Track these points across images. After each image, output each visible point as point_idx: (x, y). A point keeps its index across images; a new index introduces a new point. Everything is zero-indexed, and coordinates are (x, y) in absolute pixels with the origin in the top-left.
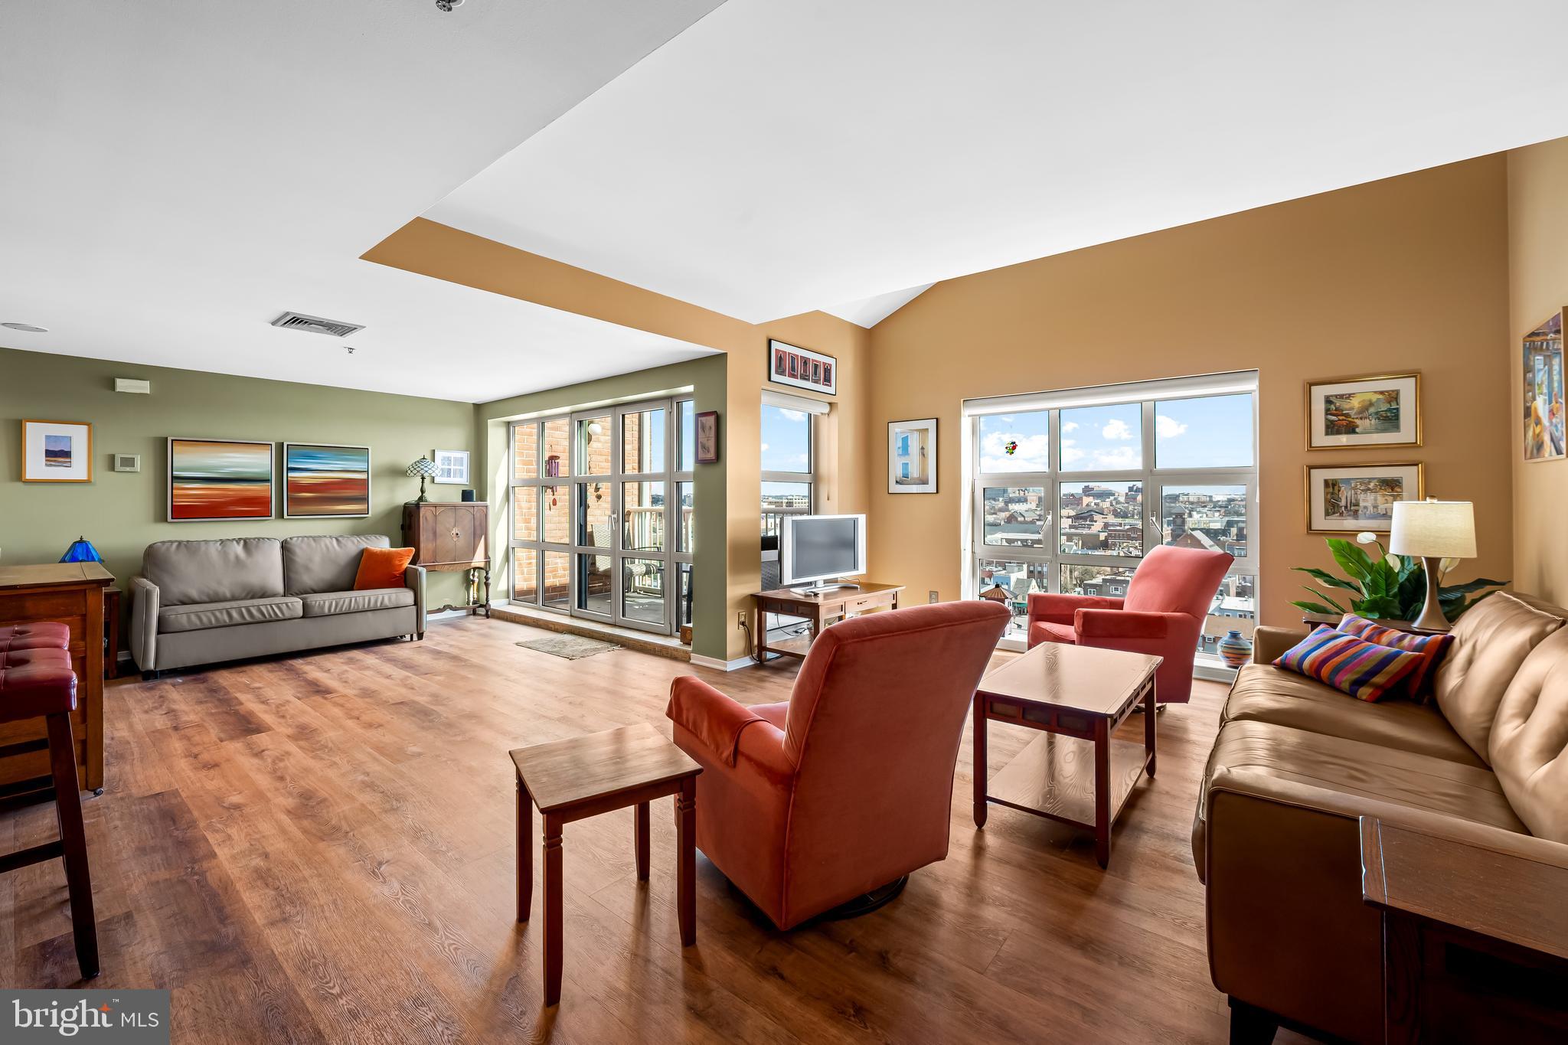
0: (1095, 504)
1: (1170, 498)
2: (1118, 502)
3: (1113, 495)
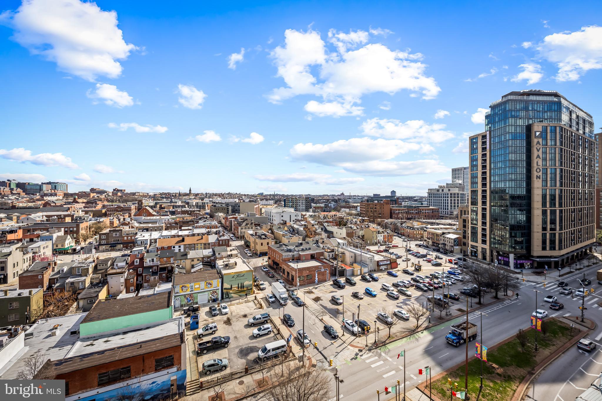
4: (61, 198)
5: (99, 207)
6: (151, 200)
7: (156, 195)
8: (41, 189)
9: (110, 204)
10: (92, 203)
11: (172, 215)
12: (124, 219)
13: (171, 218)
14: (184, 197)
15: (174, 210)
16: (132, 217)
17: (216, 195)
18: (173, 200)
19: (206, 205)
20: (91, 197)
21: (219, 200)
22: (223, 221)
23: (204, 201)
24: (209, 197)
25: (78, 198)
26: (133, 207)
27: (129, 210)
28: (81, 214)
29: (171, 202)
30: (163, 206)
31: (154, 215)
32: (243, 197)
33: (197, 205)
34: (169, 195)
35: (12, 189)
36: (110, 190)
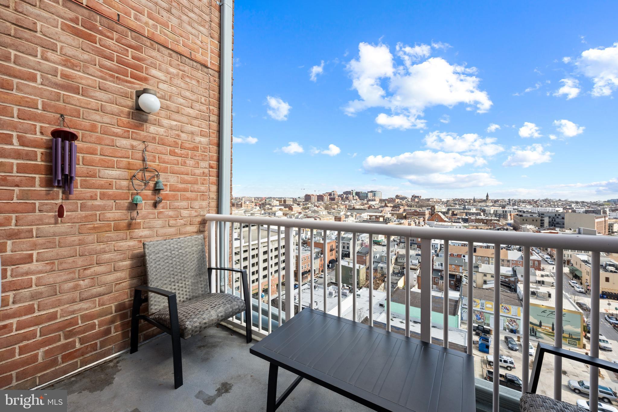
0: (400, 202)
1: (426, 201)
2: (408, 201)
3: (407, 198)
4: (378, 202)
5: (401, 211)
6: (443, 206)
7: (449, 201)
8: (367, 196)
9: (409, 208)
10: (397, 207)
11: (465, 222)
13: (463, 226)
14: (480, 204)
15: (467, 217)
16: (426, 221)
17: (524, 202)
18: (466, 207)
19: (509, 214)
20: (396, 202)
21: (529, 208)
23: (506, 209)
24: (514, 205)
25: (388, 203)
26: (427, 212)
27: (423, 214)
28: (389, 216)
29: (464, 208)
30: (455, 213)
31: (445, 221)
32: (573, 205)
33: (496, 214)
34: (462, 201)
35: (353, 196)
36: (409, 197)
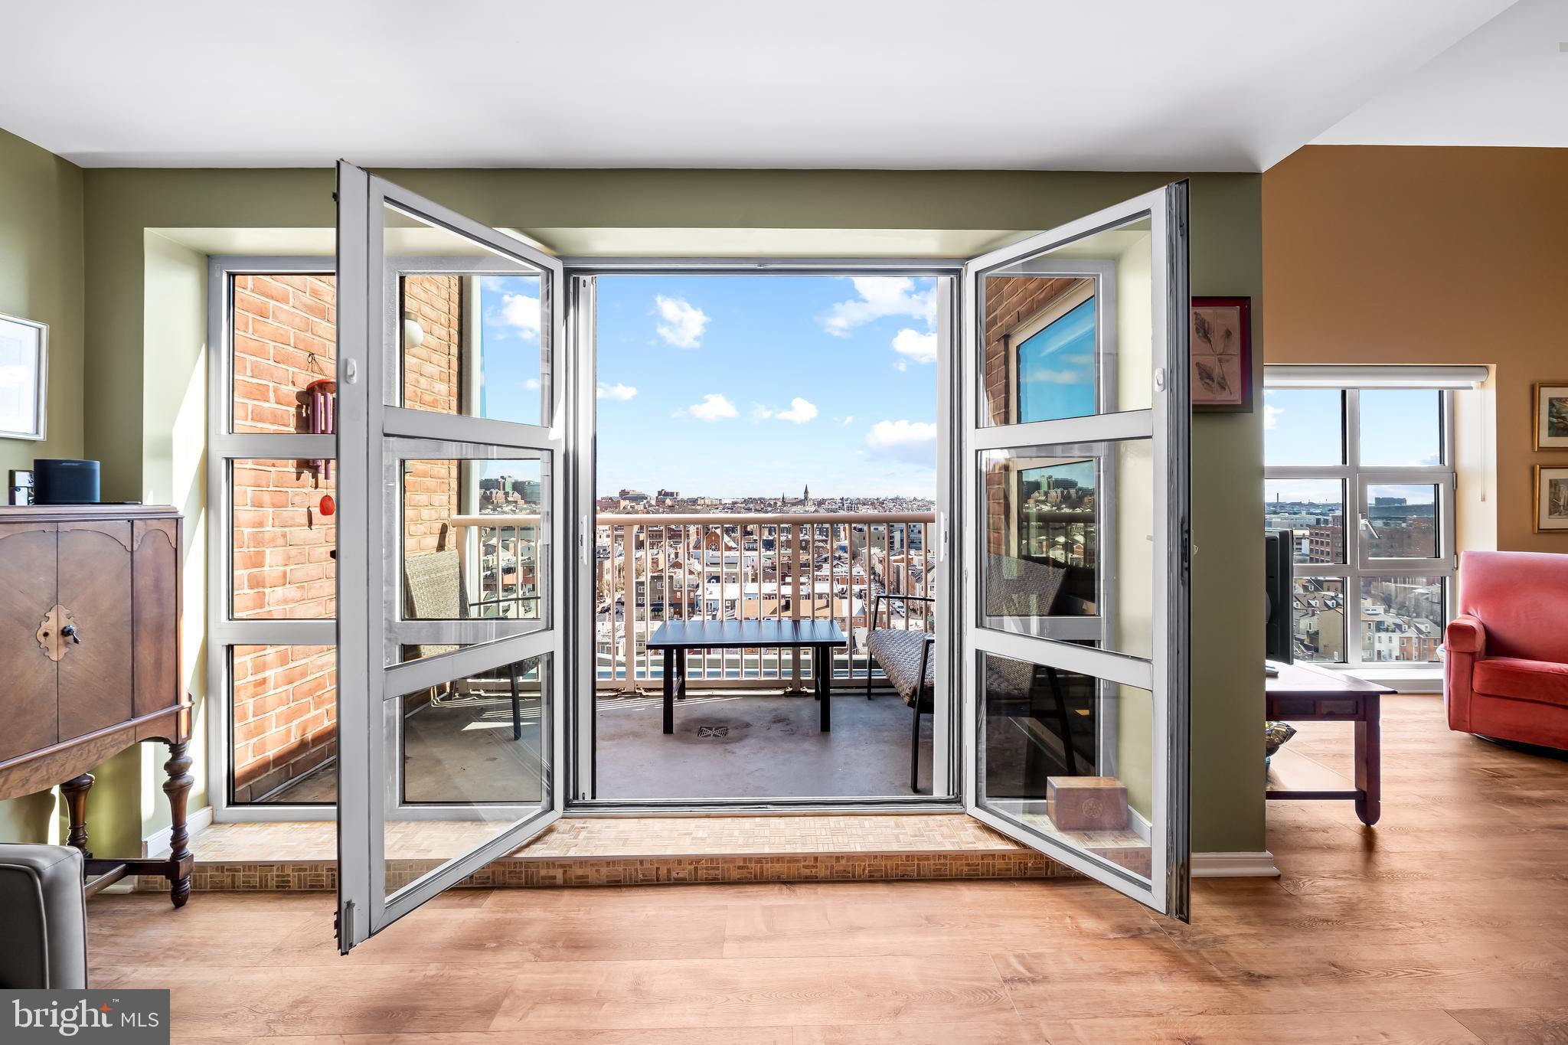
0: (631, 507)
1: (691, 502)
2: (650, 505)
3: (646, 498)
7: (736, 503)
11: (768, 549)
12: (677, 555)
13: (764, 556)
14: (794, 509)
15: (771, 538)
16: (691, 550)
17: (865, 502)
19: (842, 529)
22: (879, 568)
24: (850, 509)
28: (605, 541)
30: (749, 530)
31: (730, 549)
33: (820, 528)
34: (762, 503)
35: (506, 494)
36: (653, 494)
